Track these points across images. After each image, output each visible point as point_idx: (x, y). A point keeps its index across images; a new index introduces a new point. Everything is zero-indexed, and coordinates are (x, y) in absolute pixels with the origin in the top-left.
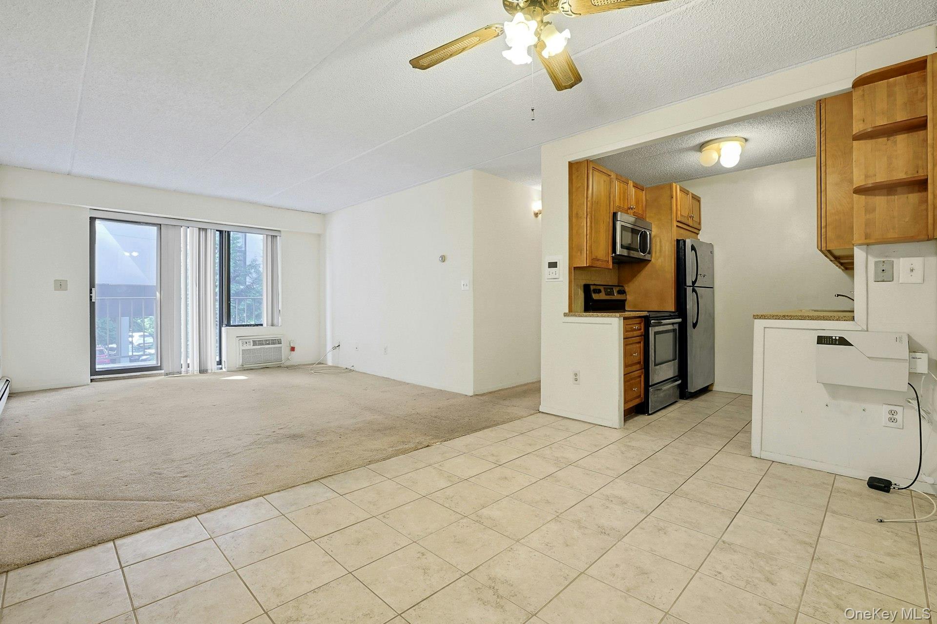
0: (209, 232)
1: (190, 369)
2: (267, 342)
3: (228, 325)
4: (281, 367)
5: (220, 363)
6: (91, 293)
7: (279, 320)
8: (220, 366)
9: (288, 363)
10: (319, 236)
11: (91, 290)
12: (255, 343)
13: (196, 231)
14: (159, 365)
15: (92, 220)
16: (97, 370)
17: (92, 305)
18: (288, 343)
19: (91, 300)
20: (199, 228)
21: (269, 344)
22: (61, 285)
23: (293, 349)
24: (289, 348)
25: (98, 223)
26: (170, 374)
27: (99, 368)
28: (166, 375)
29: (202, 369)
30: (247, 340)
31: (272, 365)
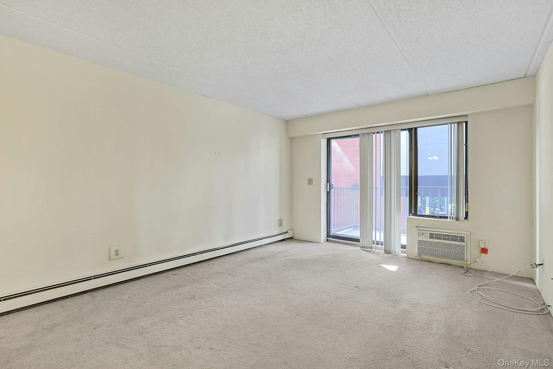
2: (446, 237)
3: (416, 215)
9: (477, 266)
12: (432, 236)
18: (478, 242)
19: (327, 190)
23: (485, 251)
24: (477, 249)
25: (332, 141)
26: (364, 247)
28: (363, 247)
29: (387, 249)
30: (424, 232)
31: (455, 264)
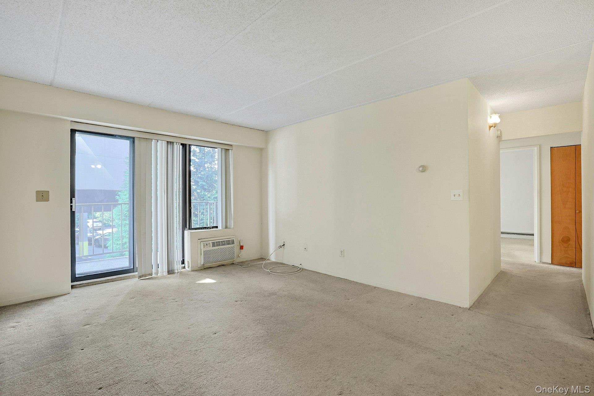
0: (175, 146)
1: (160, 269)
2: (223, 243)
3: (190, 228)
4: (233, 264)
5: (183, 262)
6: (71, 202)
7: (232, 224)
8: (183, 265)
9: (238, 260)
10: (261, 151)
11: (71, 200)
12: (214, 245)
13: (164, 143)
14: (132, 267)
15: (73, 132)
16: (77, 276)
17: (73, 214)
18: (238, 242)
19: (71, 209)
20: (167, 142)
21: (224, 245)
22: (43, 196)
23: (242, 247)
24: (239, 248)
25: (78, 136)
26: (145, 276)
27: (78, 274)
28: (140, 277)
29: (170, 269)
30: (207, 242)
31: (226, 263)
